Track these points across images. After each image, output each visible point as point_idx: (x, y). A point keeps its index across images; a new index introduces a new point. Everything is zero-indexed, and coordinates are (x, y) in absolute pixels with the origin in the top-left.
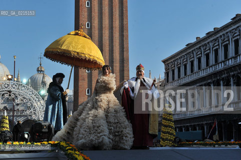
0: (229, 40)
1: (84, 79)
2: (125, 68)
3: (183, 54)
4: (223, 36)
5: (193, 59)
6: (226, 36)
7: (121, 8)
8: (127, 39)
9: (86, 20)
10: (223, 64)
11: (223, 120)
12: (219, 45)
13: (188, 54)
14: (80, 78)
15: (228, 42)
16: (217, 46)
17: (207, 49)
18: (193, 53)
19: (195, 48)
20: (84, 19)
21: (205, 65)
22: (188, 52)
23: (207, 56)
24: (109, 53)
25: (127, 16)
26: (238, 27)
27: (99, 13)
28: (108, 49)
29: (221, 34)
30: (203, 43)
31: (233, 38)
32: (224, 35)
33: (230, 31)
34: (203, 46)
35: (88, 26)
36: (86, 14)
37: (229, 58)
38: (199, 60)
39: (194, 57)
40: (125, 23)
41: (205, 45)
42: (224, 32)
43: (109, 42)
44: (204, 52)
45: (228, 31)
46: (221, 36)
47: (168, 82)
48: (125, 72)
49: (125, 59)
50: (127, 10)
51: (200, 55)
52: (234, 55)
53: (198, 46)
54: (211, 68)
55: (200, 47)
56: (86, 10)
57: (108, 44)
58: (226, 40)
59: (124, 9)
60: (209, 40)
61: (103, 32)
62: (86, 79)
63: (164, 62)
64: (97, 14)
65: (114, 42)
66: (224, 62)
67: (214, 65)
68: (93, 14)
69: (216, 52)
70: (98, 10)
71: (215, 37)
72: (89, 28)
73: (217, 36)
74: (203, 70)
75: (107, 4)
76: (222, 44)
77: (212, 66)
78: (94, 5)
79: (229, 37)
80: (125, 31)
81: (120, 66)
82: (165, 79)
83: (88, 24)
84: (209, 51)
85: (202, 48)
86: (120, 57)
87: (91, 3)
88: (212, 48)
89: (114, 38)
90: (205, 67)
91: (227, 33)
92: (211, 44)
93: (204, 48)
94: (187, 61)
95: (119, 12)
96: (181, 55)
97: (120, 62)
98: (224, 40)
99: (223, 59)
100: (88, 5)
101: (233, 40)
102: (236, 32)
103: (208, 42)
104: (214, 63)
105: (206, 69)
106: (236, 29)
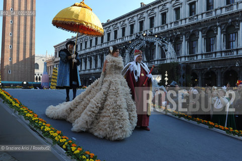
1: (8, 52)
2: (33, 48)
8: (35, 32)
9: (10, 19)
14: (5, 51)
35: (11, 22)
40: (33, 23)
48: (33, 50)
49: (33, 43)
52: (89, 47)
57: (23, 34)
58: (86, 39)
60: (78, 38)
61: (20, 27)
62: (9, 52)
63: (55, 47)
65: (27, 33)
66: (84, 50)
69: (81, 44)
76: (84, 41)
80: (33, 28)
81: (30, 47)
82: (55, 56)
84: (78, 44)
86: (30, 42)
87: (13, 10)
88: (79, 42)
89: (27, 31)
92: (79, 40)
99: (84, 48)
101: (90, 39)
104: (80, 50)
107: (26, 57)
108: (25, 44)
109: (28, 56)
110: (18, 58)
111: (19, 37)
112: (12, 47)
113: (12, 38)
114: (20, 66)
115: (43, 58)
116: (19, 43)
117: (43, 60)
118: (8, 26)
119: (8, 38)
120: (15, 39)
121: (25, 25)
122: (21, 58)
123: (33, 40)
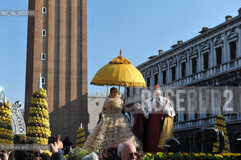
0: (197, 54)
2: (83, 81)
3: (147, 67)
4: (191, 50)
5: (157, 72)
6: (194, 49)
7: (79, 16)
9: (42, 27)
10: (190, 78)
11: (190, 137)
12: (186, 58)
13: (152, 67)
15: (196, 56)
16: (184, 59)
17: (173, 63)
18: (157, 67)
19: (160, 61)
20: (39, 27)
21: (171, 79)
22: (152, 65)
23: (174, 70)
24: (66, 64)
25: (86, 25)
26: (208, 40)
27: (55, 20)
28: (65, 59)
29: (189, 47)
30: (169, 56)
31: (202, 51)
32: (192, 48)
33: (199, 45)
34: (169, 59)
35: (44, 34)
36: (42, 21)
37: (197, 72)
38: (164, 73)
39: (158, 71)
40: (83, 32)
41: (172, 58)
42: (193, 45)
43: (66, 51)
44: (170, 66)
45: (196, 44)
46: (189, 49)
47: (128, 96)
48: (83, 85)
49: (83, 71)
50: (86, 19)
51: (166, 69)
52: (203, 69)
53: (163, 59)
54: (177, 82)
55: (166, 60)
56: (42, 16)
57: (65, 54)
58: (194, 53)
59: (83, 18)
60: (175, 53)
61: (60, 41)
64: (54, 22)
65: (72, 52)
66: (192, 76)
67: (181, 80)
68: (49, 21)
70: (55, 18)
71: (182, 50)
72: (45, 36)
73: (185, 49)
74: (169, 84)
75: (65, 11)
76: (190, 57)
77: (178, 81)
78: (51, 12)
79: (197, 50)
80: (83, 41)
81: (77, 78)
82: (125, 93)
83: (44, 32)
84: (175, 65)
85: (168, 62)
86: (77, 68)
87: (48, 10)
88: (179, 61)
89: (72, 48)
90: (171, 81)
91: (196, 46)
92: (177, 57)
93: (170, 61)
94: (150, 74)
95: (78, 20)
96: (144, 68)
97: (77, 74)
98: (192, 54)
99: (191, 74)
100: (44, 11)
101: (202, 53)
102: (206, 45)
103: (175, 56)
104: (181, 77)
105: (171, 83)
106: (205, 43)
107: (72, 100)
108: (69, 73)
109: (74, 97)
110: (56, 101)
111: (57, 61)
112: (46, 81)
113: (46, 63)
114: (60, 119)
115: (97, 100)
116: (57, 72)
117: (97, 104)
118: (39, 41)
119: (38, 64)
120: (51, 65)
121: (69, 37)
122: (62, 102)
123: (83, 64)
